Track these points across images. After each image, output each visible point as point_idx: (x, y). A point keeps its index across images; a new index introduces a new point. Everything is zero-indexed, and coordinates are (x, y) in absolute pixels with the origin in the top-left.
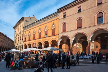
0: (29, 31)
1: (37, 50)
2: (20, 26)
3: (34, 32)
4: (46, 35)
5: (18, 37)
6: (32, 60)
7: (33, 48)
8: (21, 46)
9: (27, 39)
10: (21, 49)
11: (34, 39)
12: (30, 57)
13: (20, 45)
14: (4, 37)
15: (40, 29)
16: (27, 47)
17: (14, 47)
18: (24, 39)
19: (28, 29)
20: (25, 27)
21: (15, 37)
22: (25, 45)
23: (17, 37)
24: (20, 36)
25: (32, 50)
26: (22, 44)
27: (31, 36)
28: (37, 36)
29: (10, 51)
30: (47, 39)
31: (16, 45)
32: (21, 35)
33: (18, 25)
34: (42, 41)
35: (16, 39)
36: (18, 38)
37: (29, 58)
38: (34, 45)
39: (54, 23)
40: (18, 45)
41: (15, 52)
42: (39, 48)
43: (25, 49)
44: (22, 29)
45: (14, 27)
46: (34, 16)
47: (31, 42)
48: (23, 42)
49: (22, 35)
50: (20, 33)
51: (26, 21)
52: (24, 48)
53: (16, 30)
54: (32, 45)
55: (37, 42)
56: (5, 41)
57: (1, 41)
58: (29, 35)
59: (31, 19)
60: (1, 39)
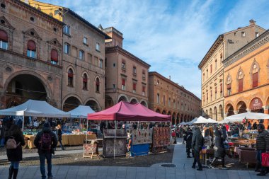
0: (238, 68)
2: (214, 60)
3: (255, 66)
5: (211, 88)
6: (250, 146)
7: (253, 111)
8: (218, 108)
9: (235, 89)
10: (219, 115)
11: (255, 85)
12: (245, 138)
13: (215, 107)
14: (180, 91)
16: (234, 111)
17: (200, 113)
18: (225, 92)
20: (227, 59)
21: (203, 88)
22: (229, 105)
23: (208, 88)
24: (216, 84)
25: (247, 118)
26: (221, 103)
27: (244, 80)
28: (264, 77)
29: (192, 122)
31: (207, 108)
32: (218, 82)
33: (210, 57)
35: (206, 93)
36: (209, 91)
37: (242, 142)
38: (257, 104)
40: (211, 107)
41: (204, 124)
43: (229, 115)
44: (219, 65)
45: (201, 66)
47: (247, 97)
48: (223, 98)
49: (221, 81)
50: (215, 77)
51: (230, 42)
52: (225, 115)
53: (205, 72)
54: (248, 105)
55: (264, 93)
56: (182, 101)
57: (174, 101)
58: (240, 78)
59: (243, 33)
60: (174, 98)
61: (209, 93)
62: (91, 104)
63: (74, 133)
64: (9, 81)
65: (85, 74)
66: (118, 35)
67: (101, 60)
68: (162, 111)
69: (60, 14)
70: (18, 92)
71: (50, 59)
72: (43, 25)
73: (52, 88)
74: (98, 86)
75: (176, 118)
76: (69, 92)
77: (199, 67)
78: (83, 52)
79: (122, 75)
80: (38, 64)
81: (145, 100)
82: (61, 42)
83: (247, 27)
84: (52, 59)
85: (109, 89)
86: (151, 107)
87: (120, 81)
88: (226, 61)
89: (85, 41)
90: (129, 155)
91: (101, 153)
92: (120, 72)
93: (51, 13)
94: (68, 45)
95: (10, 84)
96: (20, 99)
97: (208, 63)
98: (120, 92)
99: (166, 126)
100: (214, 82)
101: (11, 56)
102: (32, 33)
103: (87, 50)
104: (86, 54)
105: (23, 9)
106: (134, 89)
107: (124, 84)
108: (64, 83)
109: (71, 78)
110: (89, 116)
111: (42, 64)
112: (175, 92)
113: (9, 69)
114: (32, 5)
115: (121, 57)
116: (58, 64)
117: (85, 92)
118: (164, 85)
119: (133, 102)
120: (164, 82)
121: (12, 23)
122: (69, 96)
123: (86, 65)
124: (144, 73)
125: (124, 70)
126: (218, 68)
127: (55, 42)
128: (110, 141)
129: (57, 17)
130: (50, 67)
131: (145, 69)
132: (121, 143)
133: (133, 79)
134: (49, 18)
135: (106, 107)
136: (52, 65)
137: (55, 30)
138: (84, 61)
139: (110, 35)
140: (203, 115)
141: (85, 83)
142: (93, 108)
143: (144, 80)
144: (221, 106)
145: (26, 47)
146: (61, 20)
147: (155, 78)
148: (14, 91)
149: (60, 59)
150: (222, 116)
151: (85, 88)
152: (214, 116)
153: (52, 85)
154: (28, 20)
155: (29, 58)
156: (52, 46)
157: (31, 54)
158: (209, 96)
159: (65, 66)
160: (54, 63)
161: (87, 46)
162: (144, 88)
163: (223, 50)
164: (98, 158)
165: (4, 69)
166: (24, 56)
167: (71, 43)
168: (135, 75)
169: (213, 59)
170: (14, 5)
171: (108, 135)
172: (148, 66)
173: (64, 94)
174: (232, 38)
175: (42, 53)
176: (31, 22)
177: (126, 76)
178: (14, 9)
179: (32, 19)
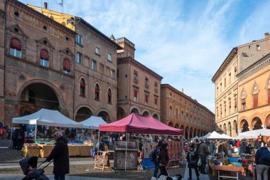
0: (252, 82)
2: (228, 74)
5: (225, 102)
7: (269, 128)
8: (232, 123)
9: (249, 104)
10: (233, 131)
13: (229, 123)
14: (193, 105)
16: (249, 127)
17: (214, 128)
18: (240, 107)
19: (250, 78)
20: (241, 73)
21: (216, 102)
22: (243, 120)
23: (222, 103)
24: (230, 99)
25: (263, 134)
26: (235, 118)
27: (259, 95)
29: (205, 137)
31: (220, 124)
32: (232, 96)
33: (223, 70)
35: (219, 108)
36: (223, 105)
40: (224, 122)
41: (218, 140)
43: (243, 131)
44: (233, 79)
45: (214, 80)
46: (267, 34)
47: (262, 112)
48: (238, 114)
49: (235, 95)
50: (229, 92)
51: (245, 55)
52: (239, 130)
53: (219, 85)
54: (263, 121)
56: (195, 115)
57: (187, 115)
58: (255, 93)
59: (258, 46)
60: (187, 111)
61: (223, 108)
62: (103, 115)
63: (86, 143)
64: (22, 89)
65: (97, 85)
66: (130, 46)
67: (113, 71)
68: (174, 124)
69: (72, 23)
70: (31, 101)
71: (62, 68)
72: (55, 34)
73: (64, 97)
74: (110, 97)
75: (189, 132)
76: (81, 102)
77: (212, 80)
78: (95, 62)
79: (134, 86)
80: (50, 73)
81: (158, 112)
82: (73, 51)
83: (262, 41)
84: (65, 69)
85: (121, 100)
86: (163, 121)
87: (132, 93)
88: (240, 75)
89: (97, 51)
90: (140, 168)
91: (112, 165)
92: (132, 83)
93: (64, 23)
94: (81, 55)
95: (23, 93)
96: (33, 107)
97: (222, 77)
98: (132, 103)
99: (179, 140)
100: (228, 97)
101: (24, 65)
102: (45, 42)
103: (99, 60)
104: (98, 64)
105: (36, 18)
106: (147, 101)
107: (136, 96)
108: (76, 93)
109: (83, 87)
110: (101, 127)
111: (54, 73)
112: (187, 105)
113: (22, 77)
114: (44, 14)
115: (133, 68)
116: (70, 73)
117: (97, 103)
118: (177, 98)
119: (146, 114)
120: (176, 95)
121: (26, 31)
122: (81, 106)
123: (98, 75)
124: (156, 85)
125: (136, 81)
126: (232, 81)
127: (67, 52)
128: (121, 154)
129: (69, 26)
130: (62, 76)
131: (157, 81)
132: (132, 156)
133: (145, 91)
134: (61, 27)
135: (118, 118)
136: (65, 74)
137: (67, 39)
138: (96, 71)
139: (122, 46)
140: (217, 130)
141: (97, 94)
142: (105, 119)
143: (157, 92)
144: (235, 121)
145: (39, 56)
146: (74, 29)
147: (168, 91)
148: (27, 99)
149: (72, 68)
150: (237, 132)
151: (97, 98)
152: (228, 132)
153: (64, 94)
154: (42, 29)
155: (41, 67)
156: (65, 56)
157: (44, 63)
158: (223, 110)
159: (77, 75)
160: (66, 72)
161: (99, 56)
162: (156, 100)
163: (237, 63)
164: (109, 171)
165: (17, 77)
166: (37, 65)
167: (84, 53)
168: (147, 86)
169: (226, 72)
170: (27, 14)
171: (119, 147)
172: (160, 78)
173: (76, 104)
174: (246, 51)
175: (54, 63)
176: (44, 30)
177: (138, 88)
178: (27, 17)
179: (45, 28)
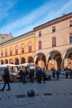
0: (5, 48)
1: (14, 65)
3: (11, 48)
4: (23, 52)
7: (10, 63)
9: (4, 55)
11: (11, 55)
15: (17, 46)
16: (4, 63)
20: (2, 44)
22: (2, 61)
25: (8, 65)
27: (8, 52)
28: (14, 53)
30: (23, 56)
34: (19, 57)
38: (11, 61)
39: (30, 41)
42: (16, 64)
43: (2, 64)
46: (10, 33)
47: (8, 58)
51: (3, 38)
54: (9, 61)
55: (14, 58)
59: (7, 36)
174: (4, 36)
